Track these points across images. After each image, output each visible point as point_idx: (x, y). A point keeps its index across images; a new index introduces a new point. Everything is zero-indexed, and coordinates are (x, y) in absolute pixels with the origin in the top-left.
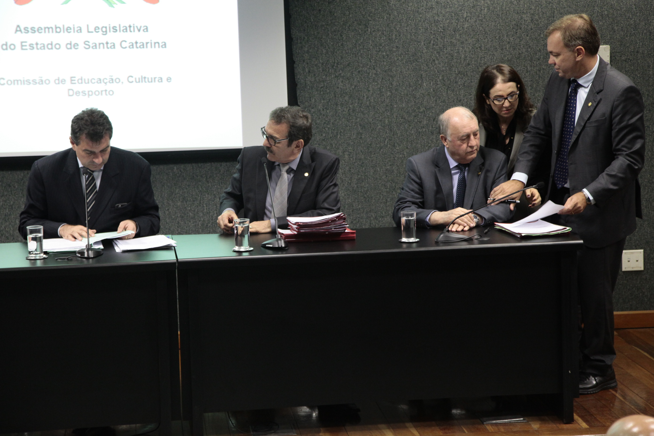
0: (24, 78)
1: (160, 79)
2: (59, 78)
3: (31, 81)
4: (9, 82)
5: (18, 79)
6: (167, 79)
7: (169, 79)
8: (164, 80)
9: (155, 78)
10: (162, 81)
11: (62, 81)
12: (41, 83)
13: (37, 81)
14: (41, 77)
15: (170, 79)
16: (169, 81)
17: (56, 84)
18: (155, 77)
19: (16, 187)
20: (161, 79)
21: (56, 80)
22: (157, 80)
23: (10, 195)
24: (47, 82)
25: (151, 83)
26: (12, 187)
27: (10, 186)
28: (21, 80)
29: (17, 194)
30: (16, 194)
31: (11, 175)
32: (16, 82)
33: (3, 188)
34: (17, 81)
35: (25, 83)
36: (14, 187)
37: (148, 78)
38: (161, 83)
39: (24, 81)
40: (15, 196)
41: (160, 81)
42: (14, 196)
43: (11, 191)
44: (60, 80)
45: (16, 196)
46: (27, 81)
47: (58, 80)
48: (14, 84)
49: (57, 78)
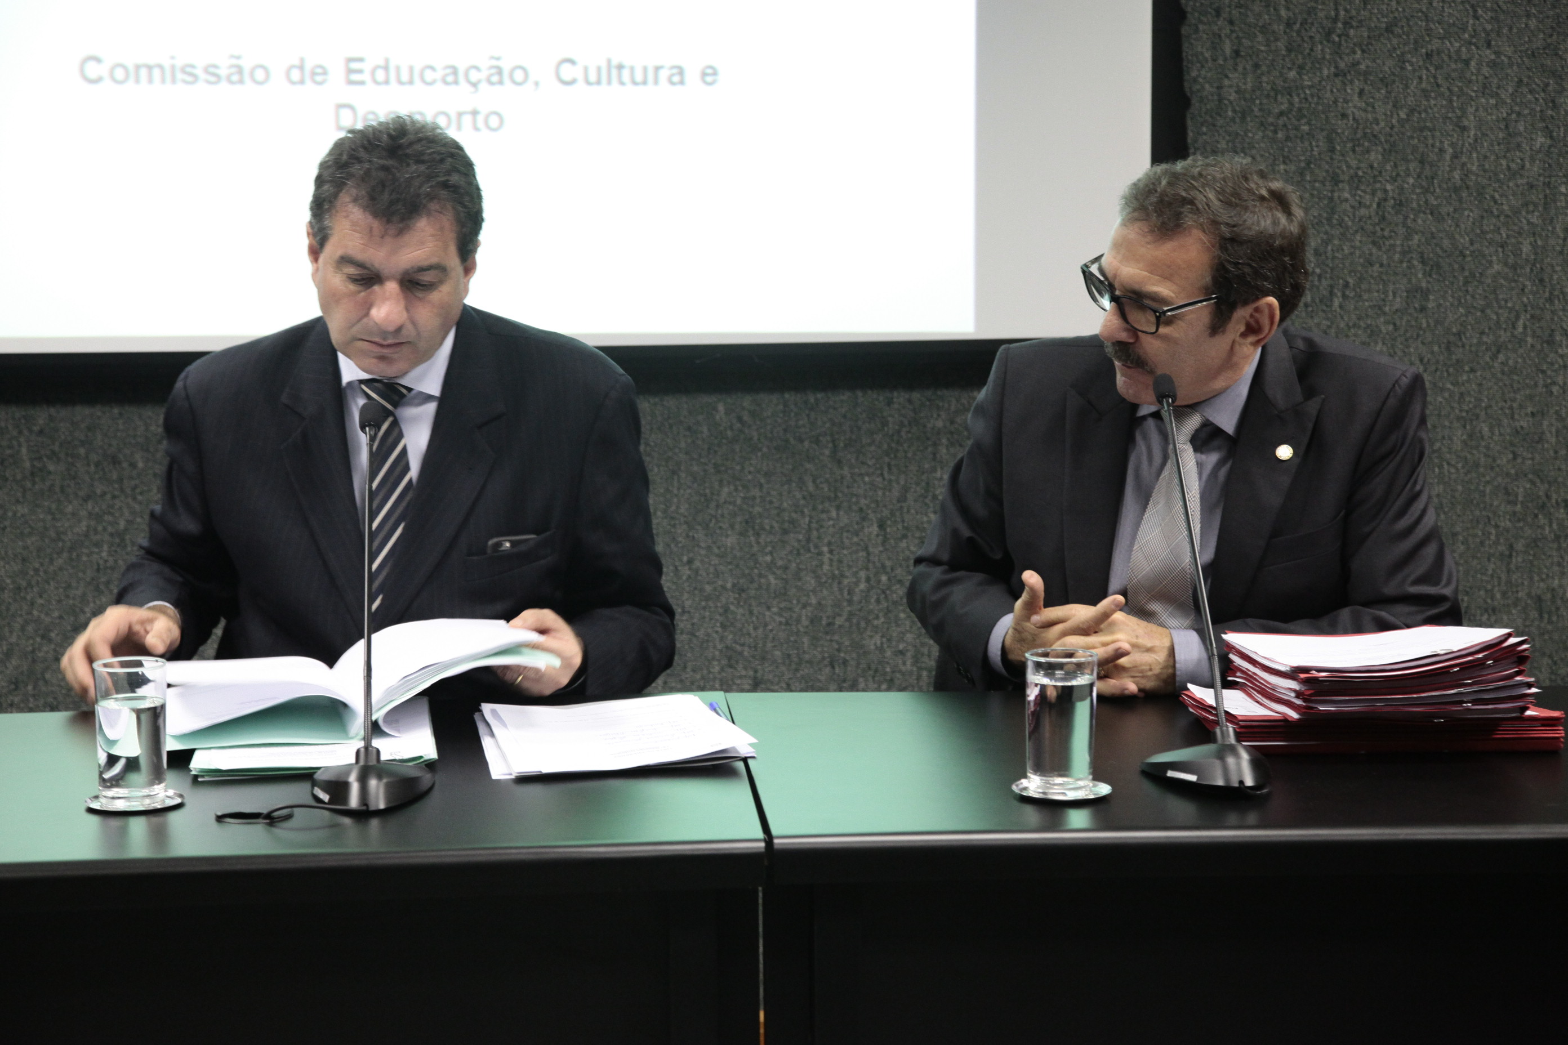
0: (173, 58)
1: (675, 71)
2: (302, 60)
3: (199, 72)
4: (119, 74)
5: (151, 63)
6: (704, 74)
7: (709, 75)
8: (692, 76)
9: (657, 69)
10: (682, 82)
11: (313, 74)
12: (235, 78)
13: (223, 72)
14: (238, 58)
15: (715, 73)
16: (709, 79)
17: (293, 83)
18: (659, 64)
19: (141, 465)
20: (681, 71)
21: (292, 67)
22: (664, 74)
23: (117, 493)
24: (260, 75)
25: (641, 88)
26: (125, 465)
27: (115, 461)
28: (161, 67)
29: (141, 493)
30: (138, 490)
32: (143, 72)
33: (93, 468)
34: (150, 68)
35: (179, 76)
36: (133, 465)
37: (632, 69)
38: (679, 87)
39: (173, 67)
40: (134, 499)
41: (676, 79)
42: (130, 500)
43: (121, 480)
44: (308, 67)
45: (140, 498)
46: (183, 70)
47: (301, 68)
48: (137, 81)
49: (297, 63)
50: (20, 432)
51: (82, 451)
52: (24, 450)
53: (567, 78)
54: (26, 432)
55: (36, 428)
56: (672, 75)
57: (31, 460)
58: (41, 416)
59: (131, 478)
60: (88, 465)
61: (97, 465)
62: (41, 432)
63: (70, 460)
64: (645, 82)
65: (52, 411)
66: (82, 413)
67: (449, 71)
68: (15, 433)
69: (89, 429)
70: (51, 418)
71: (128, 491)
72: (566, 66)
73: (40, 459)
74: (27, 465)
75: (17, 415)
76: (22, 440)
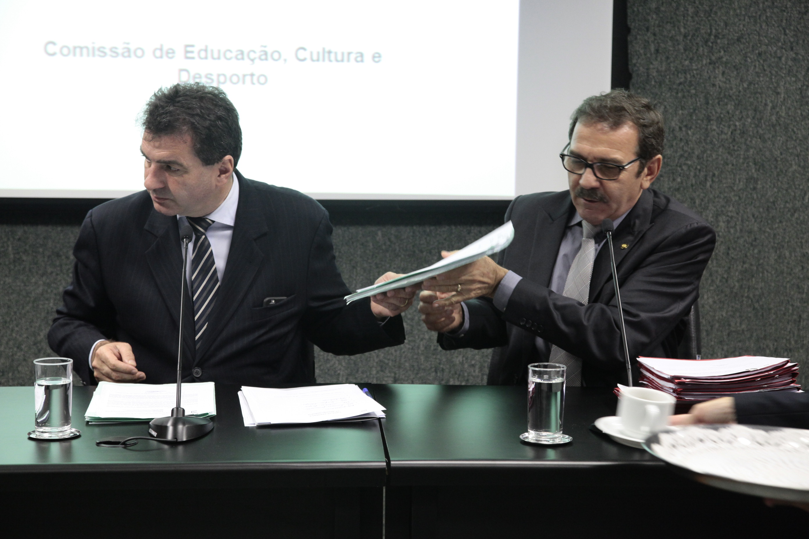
0: (93, 43)
1: (359, 55)
2: (162, 46)
3: (107, 51)
4: (65, 51)
5: (82, 45)
6: (374, 57)
7: (377, 57)
8: (368, 57)
9: (349, 54)
10: (362, 61)
11: (167, 53)
12: (126, 54)
13: (120, 51)
14: (128, 44)
15: (380, 56)
16: (376, 59)
17: (156, 58)
18: (350, 51)
20: (362, 55)
21: (156, 49)
22: (352, 57)
23: (58, 272)
24: (139, 53)
25: (340, 63)
26: (63, 257)
27: (58, 255)
28: (87, 48)
31: (62, 234)
32: (78, 50)
33: (46, 259)
34: (81, 48)
35: (97, 53)
37: (336, 53)
38: (360, 63)
39: (93, 48)
41: (359, 59)
43: (61, 266)
44: (165, 49)
46: (99, 50)
47: (161, 49)
48: (74, 55)
49: (159, 47)
50: (8, 239)
51: (41, 250)
52: (10, 249)
53: (301, 57)
54: (11, 239)
55: (17, 237)
56: (357, 57)
57: (14, 254)
58: (20, 231)
59: (66, 264)
60: (44, 257)
61: (49, 257)
62: (19, 239)
63: (34, 254)
64: (342, 61)
65: (26, 228)
66: (41, 229)
67: (239, 53)
68: (5, 240)
69: (45, 238)
70: (25, 232)
71: (65, 271)
72: (301, 51)
73: (18, 253)
74: (12, 256)
75: (7, 230)
76: (9, 243)
